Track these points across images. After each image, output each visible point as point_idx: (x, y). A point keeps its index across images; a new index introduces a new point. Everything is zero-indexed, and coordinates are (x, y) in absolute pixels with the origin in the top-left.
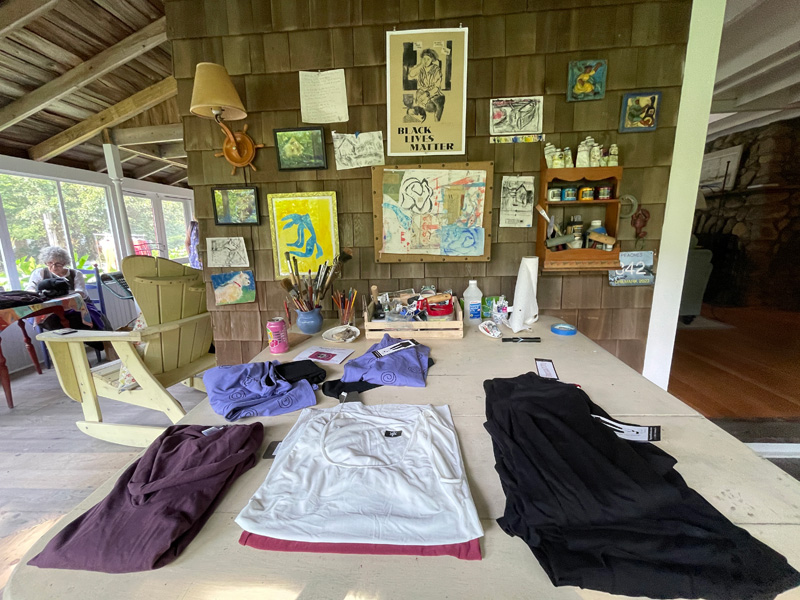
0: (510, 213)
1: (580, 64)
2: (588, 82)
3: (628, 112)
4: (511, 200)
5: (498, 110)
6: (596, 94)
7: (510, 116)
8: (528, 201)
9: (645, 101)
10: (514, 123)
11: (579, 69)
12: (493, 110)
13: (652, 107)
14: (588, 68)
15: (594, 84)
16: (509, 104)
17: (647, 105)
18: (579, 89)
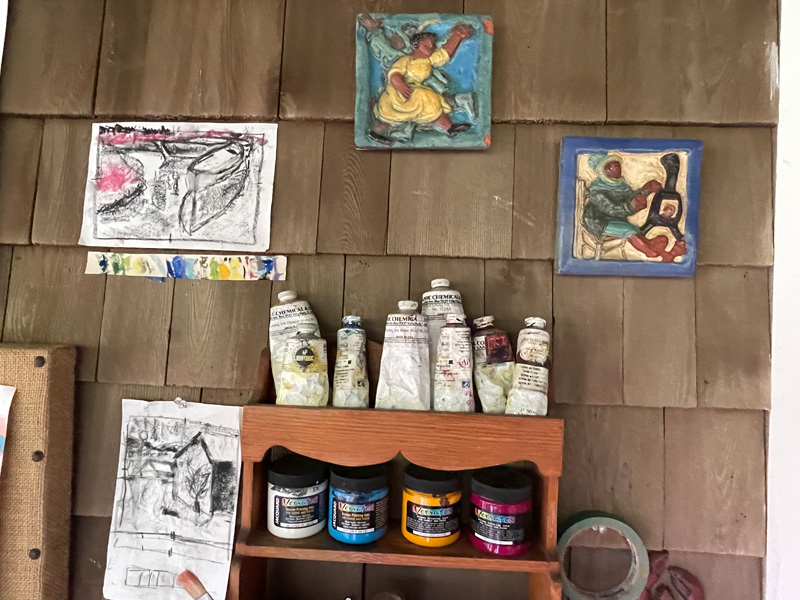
0: (149, 542)
1: (392, 24)
2: (425, 84)
3: (581, 202)
4: (157, 493)
5: (116, 159)
6: (455, 128)
7: (158, 184)
8: (217, 504)
9: (641, 168)
10: (170, 210)
11: (393, 43)
12: (98, 158)
13: (669, 192)
14: (423, 41)
15: (449, 96)
16: (158, 143)
17: (651, 185)
18: (393, 110)
